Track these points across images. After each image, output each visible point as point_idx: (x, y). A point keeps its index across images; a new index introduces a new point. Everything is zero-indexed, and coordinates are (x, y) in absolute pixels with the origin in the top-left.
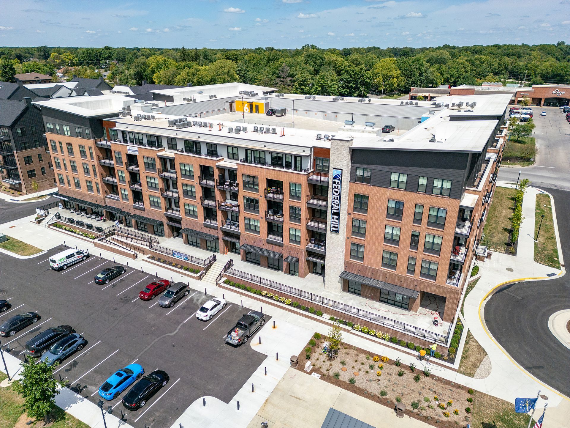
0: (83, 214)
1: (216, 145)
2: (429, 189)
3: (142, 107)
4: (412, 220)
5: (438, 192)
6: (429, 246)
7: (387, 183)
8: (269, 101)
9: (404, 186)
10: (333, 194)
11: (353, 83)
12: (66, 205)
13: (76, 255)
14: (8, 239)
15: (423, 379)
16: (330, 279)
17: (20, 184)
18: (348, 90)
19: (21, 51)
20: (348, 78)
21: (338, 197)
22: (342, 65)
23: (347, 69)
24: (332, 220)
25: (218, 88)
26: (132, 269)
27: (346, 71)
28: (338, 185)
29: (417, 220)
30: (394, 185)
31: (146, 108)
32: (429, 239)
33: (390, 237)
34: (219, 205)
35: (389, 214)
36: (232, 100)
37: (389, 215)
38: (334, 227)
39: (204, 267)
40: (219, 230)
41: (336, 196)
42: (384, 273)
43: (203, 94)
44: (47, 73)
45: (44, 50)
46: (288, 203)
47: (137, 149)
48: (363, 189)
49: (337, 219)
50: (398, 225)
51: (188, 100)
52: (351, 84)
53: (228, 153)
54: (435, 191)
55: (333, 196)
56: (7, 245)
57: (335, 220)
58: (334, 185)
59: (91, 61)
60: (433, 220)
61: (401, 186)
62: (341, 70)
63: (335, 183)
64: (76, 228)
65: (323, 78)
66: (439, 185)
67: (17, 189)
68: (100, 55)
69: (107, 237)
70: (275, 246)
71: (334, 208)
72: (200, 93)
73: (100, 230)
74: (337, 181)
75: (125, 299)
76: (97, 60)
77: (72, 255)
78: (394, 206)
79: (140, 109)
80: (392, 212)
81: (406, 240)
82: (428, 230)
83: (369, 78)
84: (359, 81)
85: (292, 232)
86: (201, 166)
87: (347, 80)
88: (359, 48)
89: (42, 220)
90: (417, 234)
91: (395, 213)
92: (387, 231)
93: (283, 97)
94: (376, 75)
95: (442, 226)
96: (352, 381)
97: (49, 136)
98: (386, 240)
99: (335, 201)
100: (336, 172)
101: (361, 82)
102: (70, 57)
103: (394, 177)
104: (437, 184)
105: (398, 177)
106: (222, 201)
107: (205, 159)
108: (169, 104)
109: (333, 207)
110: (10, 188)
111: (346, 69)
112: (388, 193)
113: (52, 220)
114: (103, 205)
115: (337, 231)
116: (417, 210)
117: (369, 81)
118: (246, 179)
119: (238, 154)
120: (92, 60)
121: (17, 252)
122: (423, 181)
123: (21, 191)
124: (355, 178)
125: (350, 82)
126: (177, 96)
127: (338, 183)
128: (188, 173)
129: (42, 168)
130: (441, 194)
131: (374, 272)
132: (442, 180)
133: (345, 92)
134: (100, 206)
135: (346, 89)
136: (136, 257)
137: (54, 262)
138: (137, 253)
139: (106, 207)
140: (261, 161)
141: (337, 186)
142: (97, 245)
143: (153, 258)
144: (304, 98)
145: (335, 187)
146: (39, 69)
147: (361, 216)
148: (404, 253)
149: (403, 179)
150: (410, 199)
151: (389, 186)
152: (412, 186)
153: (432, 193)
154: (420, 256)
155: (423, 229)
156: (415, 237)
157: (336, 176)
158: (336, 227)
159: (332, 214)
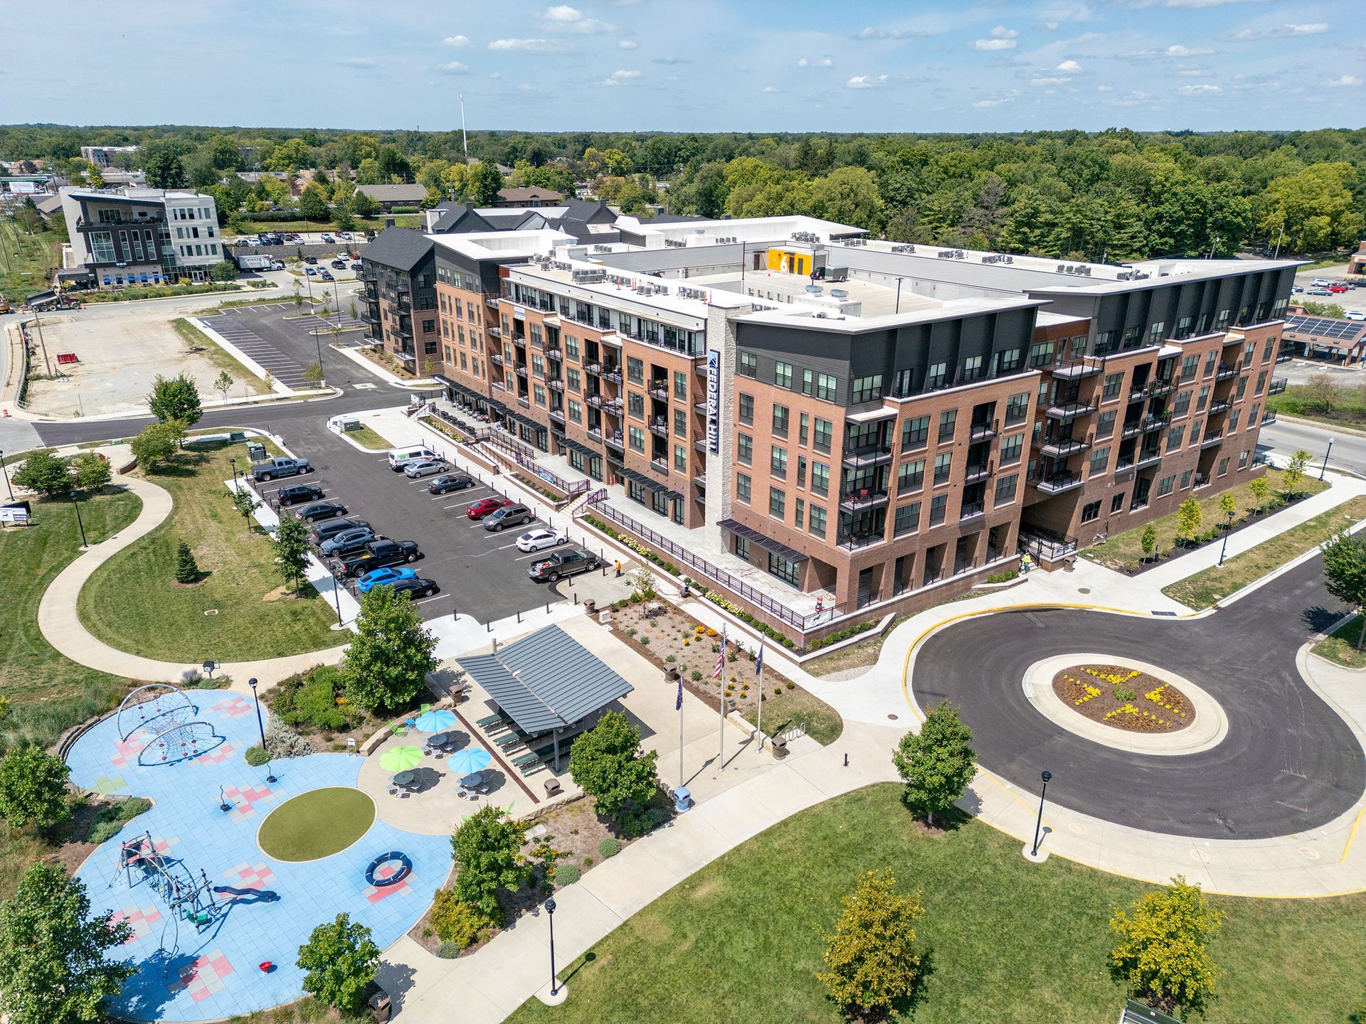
0: (466, 409)
1: (608, 310)
2: (814, 389)
3: (569, 250)
4: (799, 438)
5: (824, 394)
6: (817, 482)
7: (772, 378)
8: (826, 253)
10: (710, 391)
11: (1189, 225)
12: (452, 396)
13: (423, 456)
14: (362, 428)
15: (743, 663)
16: (708, 529)
17: (414, 361)
18: (1172, 241)
19: (545, 144)
20: (1175, 212)
21: (715, 394)
22: (1167, 180)
23: (1179, 189)
24: (710, 432)
25: (743, 226)
26: (484, 484)
27: (1175, 194)
29: (804, 439)
30: (780, 381)
31: (576, 253)
32: (817, 471)
33: (778, 465)
34: (604, 404)
36: (761, 248)
37: (775, 429)
38: (713, 443)
39: (571, 495)
40: (604, 445)
42: (771, 525)
43: (706, 235)
44: (560, 189)
45: (585, 141)
46: (674, 404)
47: (523, 311)
48: (748, 385)
49: (715, 430)
50: (785, 445)
51: (676, 244)
52: (1183, 227)
53: (620, 324)
54: (821, 393)
55: (710, 393)
56: (358, 435)
57: (713, 432)
58: (711, 376)
59: (657, 166)
60: (820, 439)
61: (787, 383)
62: (1163, 193)
63: (711, 372)
64: (447, 426)
65: (1078, 211)
66: (825, 383)
67: (410, 370)
68: (676, 153)
69: (477, 442)
71: (711, 413)
72: (701, 232)
73: (472, 431)
74: (713, 370)
75: (451, 514)
76: (669, 162)
77: (418, 454)
78: (780, 415)
79: (567, 253)
80: (779, 424)
81: (793, 470)
83: (1239, 214)
84: (1210, 220)
85: (678, 452)
86: (587, 341)
87: (1171, 217)
88: (1325, 131)
89: (414, 412)
90: (804, 462)
91: (782, 426)
92: (774, 455)
93: (862, 247)
94: (1272, 206)
95: (829, 450)
96: (646, 641)
97: (440, 286)
98: (774, 470)
99: (712, 401)
100: (712, 356)
101: (1214, 223)
102: (617, 157)
103: (780, 369)
104: (822, 382)
105: (783, 369)
106: (610, 398)
107: (594, 332)
108: (634, 248)
110: (404, 368)
111: (1174, 190)
112: (772, 393)
114: (487, 395)
115: (716, 450)
116: (803, 423)
117: (1239, 219)
118: (631, 365)
119: (630, 326)
120: (659, 163)
121: (364, 444)
122: (808, 377)
123: (414, 374)
124: (740, 369)
125: (1179, 221)
126: (652, 236)
127: (714, 372)
128: (573, 352)
130: (827, 398)
131: (762, 522)
132: (827, 376)
133: (1162, 244)
134: (483, 398)
135: (1167, 239)
136: (498, 472)
137: (393, 457)
138: (500, 464)
139: (491, 400)
140: (653, 338)
141: (713, 377)
142: (460, 451)
143: (516, 476)
144: (890, 250)
146: (548, 179)
147: (747, 430)
148: (791, 491)
149: (789, 372)
150: (795, 405)
151: (774, 383)
152: (796, 385)
153: (817, 397)
154: (807, 497)
155: (810, 453)
156: (803, 467)
157: (712, 362)
158: (715, 444)
159: (710, 423)
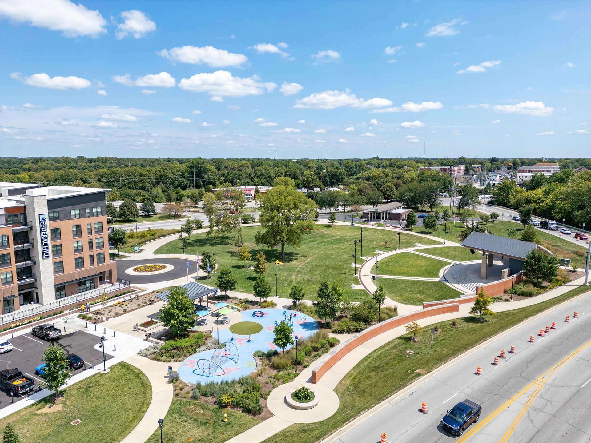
2: (91, 214)
4: (87, 233)
5: (96, 214)
6: (98, 245)
7: (69, 217)
9: (78, 216)
16: (47, 295)
21: (46, 232)
29: (90, 233)
30: (73, 217)
32: (97, 241)
33: (77, 249)
37: (74, 235)
38: (46, 254)
41: (44, 233)
42: (78, 273)
48: (56, 224)
49: (47, 248)
50: (80, 239)
54: (94, 214)
58: (42, 225)
60: (97, 230)
71: (44, 241)
74: (43, 222)
78: (75, 229)
80: (75, 233)
81: (86, 246)
82: (96, 236)
85: (3, 276)
90: (91, 241)
91: (77, 233)
92: (74, 245)
95: (102, 231)
98: (75, 251)
99: (44, 236)
100: (42, 217)
103: (73, 212)
104: (95, 210)
112: (71, 222)
115: (47, 256)
116: (88, 227)
122: (88, 211)
124: (51, 219)
127: (45, 223)
131: (72, 275)
132: (96, 208)
141: (44, 225)
147: (57, 242)
148: (86, 254)
149: (78, 212)
150: (84, 222)
151: (71, 219)
152: (83, 215)
153: (93, 216)
154: (95, 252)
155: (94, 236)
156: (91, 243)
157: (43, 219)
158: (48, 254)
159: (44, 246)
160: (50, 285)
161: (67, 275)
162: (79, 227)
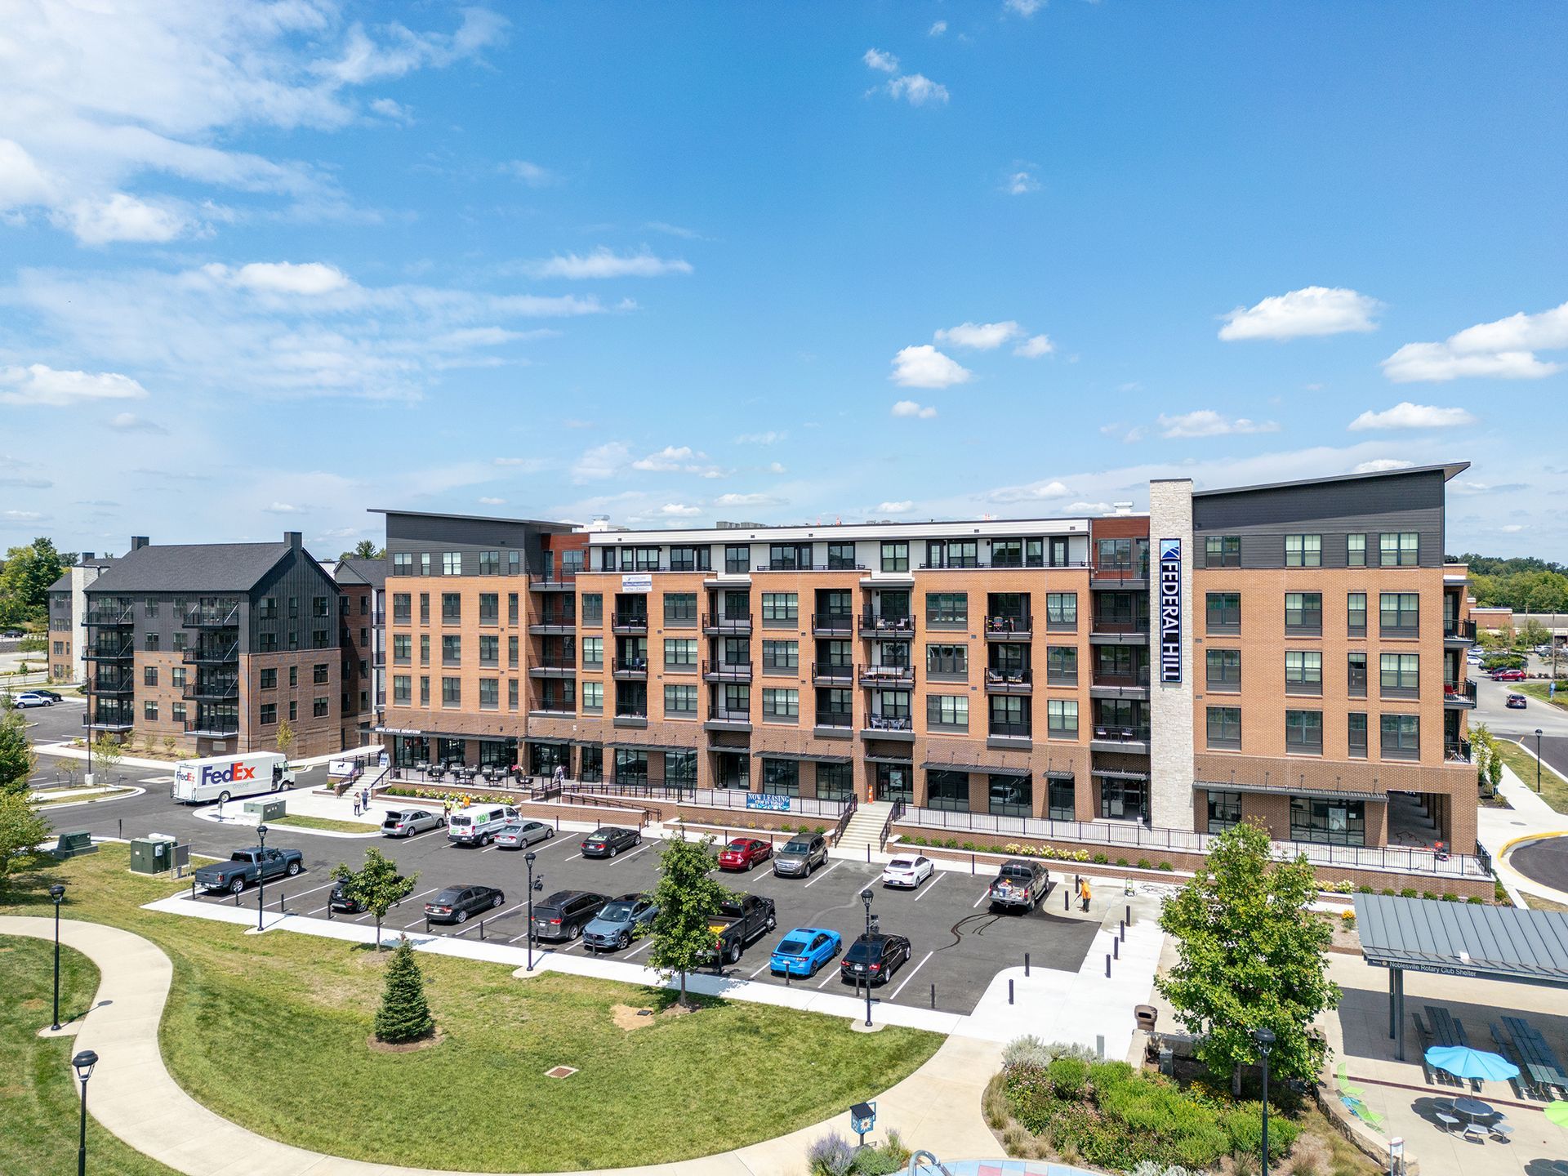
1: (853, 543)
2: (1372, 558)
4: (1345, 628)
5: (1393, 561)
6: (1390, 682)
7: (1280, 560)
9: (1316, 561)
10: (1164, 594)
16: (1165, 804)
21: (1176, 598)
24: (1165, 654)
26: (653, 839)
28: (1173, 573)
29: (1357, 629)
30: (1293, 561)
32: (1390, 666)
33: (1298, 677)
34: (861, 676)
35: (1291, 626)
37: (1289, 628)
38: (1169, 669)
39: (836, 818)
40: (857, 740)
41: (1171, 598)
42: (1294, 767)
46: (1043, 641)
47: (647, 578)
48: (1224, 580)
49: (1175, 649)
50: (1315, 645)
53: (882, 559)
54: (1386, 561)
55: (1165, 598)
57: (1171, 653)
58: (1165, 574)
60: (1391, 621)
61: (1309, 561)
63: (1165, 569)
66: (1393, 545)
70: (1008, 754)
71: (1168, 626)
74: (1170, 564)
78: (1299, 606)
80: (1296, 620)
81: (1337, 677)
82: (1384, 643)
85: (1055, 710)
86: (817, 591)
90: (1361, 659)
91: (1304, 620)
92: (1290, 664)
95: (1415, 630)
98: (1291, 685)
99: (1170, 609)
100: (1167, 547)
103: (1293, 545)
104: (1389, 544)
105: (1300, 543)
109: (1164, 622)
112: (1285, 579)
113: (380, 782)
114: (521, 736)
115: (1177, 678)
116: (1352, 607)
118: (933, 605)
119: (908, 558)
122: (1356, 544)
124: (1205, 561)
127: (1173, 567)
128: (781, 615)
129: (293, 704)
130: (1399, 563)
131: (1270, 768)
132: (1396, 536)
139: (527, 741)
140: (965, 566)
141: (1170, 574)
145: (1167, 577)
147: (1223, 641)
148: (1336, 706)
149: (1313, 545)
150: (1334, 585)
151: (1284, 565)
152: (1334, 557)
153: (1379, 565)
154: (1375, 706)
155: (1372, 645)
156: (1358, 668)
157: (1168, 554)
158: (1177, 669)
159: (1165, 641)
160: (1179, 776)
161: (1252, 763)
162: (1313, 599)
